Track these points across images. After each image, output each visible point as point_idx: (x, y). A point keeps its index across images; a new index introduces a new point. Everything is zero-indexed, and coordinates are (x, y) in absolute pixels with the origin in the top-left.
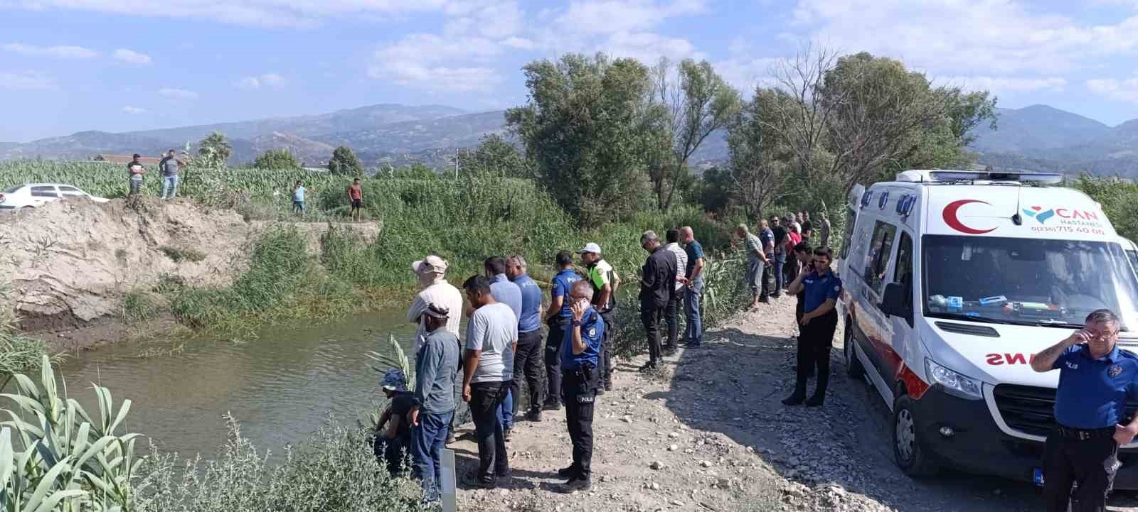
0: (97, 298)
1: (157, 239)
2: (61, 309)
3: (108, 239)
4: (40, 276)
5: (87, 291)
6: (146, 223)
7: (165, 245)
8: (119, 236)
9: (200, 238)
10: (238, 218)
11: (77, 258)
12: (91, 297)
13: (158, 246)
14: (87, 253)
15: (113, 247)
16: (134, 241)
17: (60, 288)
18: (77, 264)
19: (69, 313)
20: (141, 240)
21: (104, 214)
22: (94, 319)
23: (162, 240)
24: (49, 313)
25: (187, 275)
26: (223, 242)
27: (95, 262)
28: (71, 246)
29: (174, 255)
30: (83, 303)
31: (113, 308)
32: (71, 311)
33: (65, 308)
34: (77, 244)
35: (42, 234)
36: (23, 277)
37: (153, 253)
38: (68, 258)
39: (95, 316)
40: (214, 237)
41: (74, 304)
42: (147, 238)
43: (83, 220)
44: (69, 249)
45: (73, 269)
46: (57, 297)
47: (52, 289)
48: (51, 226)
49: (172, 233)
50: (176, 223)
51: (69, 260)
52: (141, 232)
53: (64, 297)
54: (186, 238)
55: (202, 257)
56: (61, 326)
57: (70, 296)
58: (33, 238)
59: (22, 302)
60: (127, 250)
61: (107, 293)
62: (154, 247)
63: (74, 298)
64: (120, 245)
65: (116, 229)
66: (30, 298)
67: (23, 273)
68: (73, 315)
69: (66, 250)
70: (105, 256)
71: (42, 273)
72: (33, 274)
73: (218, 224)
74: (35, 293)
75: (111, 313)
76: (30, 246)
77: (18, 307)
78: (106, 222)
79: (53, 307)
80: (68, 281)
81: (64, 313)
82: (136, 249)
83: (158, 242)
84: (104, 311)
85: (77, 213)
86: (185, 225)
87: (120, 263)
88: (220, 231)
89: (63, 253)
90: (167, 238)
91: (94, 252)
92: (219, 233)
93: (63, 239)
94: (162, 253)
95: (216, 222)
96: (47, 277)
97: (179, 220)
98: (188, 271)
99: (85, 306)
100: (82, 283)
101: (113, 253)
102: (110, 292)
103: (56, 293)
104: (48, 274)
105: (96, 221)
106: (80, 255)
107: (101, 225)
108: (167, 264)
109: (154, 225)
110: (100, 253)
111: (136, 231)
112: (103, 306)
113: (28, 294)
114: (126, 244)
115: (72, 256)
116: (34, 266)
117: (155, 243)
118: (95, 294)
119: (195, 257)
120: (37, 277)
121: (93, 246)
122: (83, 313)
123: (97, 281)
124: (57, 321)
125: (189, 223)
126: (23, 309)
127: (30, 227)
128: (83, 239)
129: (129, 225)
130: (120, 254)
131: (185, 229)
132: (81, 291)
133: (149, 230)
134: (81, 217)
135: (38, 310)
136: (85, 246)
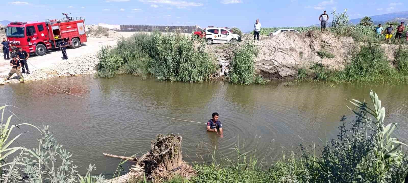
0: (289, 69)
1: (316, 48)
2: (275, 71)
3: (297, 47)
4: (271, 59)
5: (285, 66)
6: (312, 42)
7: (319, 51)
8: (302, 46)
9: (334, 49)
10: (352, 40)
11: (285, 54)
12: (286, 68)
13: (315, 51)
14: (289, 52)
15: (299, 51)
16: (307, 49)
17: (276, 64)
18: (284, 56)
19: (277, 73)
20: (309, 48)
21: (298, 38)
22: (285, 76)
23: (318, 48)
24: (270, 72)
25: (326, 64)
26: (344, 51)
27: (292, 56)
28: (284, 49)
29: (321, 55)
30: (283, 70)
31: (293, 73)
32: (278, 72)
33: (276, 71)
34: (286, 48)
35: (275, 44)
36: (265, 59)
37: (313, 53)
38: (282, 54)
39: (286, 75)
40: (340, 48)
41: (279, 70)
42: (312, 47)
43: (290, 40)
44: (283, 50)
45: (283, 57)
46: (274, 67)
47: (274, 64)
48: (279, 41)
49: (322, 46)
50: (325, 42)
51: (282, 55)
52: (310, 45)
53: (277, 67)
54: (328, 48)
55: (333, 57)
56: (273, 77)
58: (272, 46)
59: (263, 67)
60: (303, 52)
61: (292, 68)
62: (314, 52)
63: (280, 68)
64: (301, 50)
65: (301, 44)
66: (265, 66)
67: (265, 57)
68: (278, 74)
69: (281, 50)
70: (295, 54)
71: (272, 58)
72: (268, 58)
73: (343, 43)
74: (268, 65)
75: (292, 75)
76: (270, 48)
77: (261, 69)
78: (298, 41)
79: (272, 70)
80: (280, 62)
81: (275, 73)
82: (307, 52)
83: (316, 49)
84: (290, 74)
85: (288, 37)
86: (328, 43)
87: (300, 57)
88: (343, 46)
89: (280, 51)
90: (320, 48)
91: (291, 52)
92: (343, 47)
93: (282, 47)
94: (317, 54)
95: (342, 42)
96: (273, 59)
97: (326, 41)
98: (326, 61)
100: (284, 63)
101: (298, 53)
102: (294, 67)
103: (274, 66)
104: (274, 59)
105: (294, 40)
106: (286, 53)
107: (296, 42)
108: (318, 58)
109: (315, 42)
110: (294, 52)
111: (308, 45)
112: (290, 72)
113: (266, 65)
114: (304, 49)
115: (284, 53)
116: (270, 55)
117: (315, 50)
118: (288, 67)
119: (330, 57)
120: (270, 59)
121: (292, 49)
122: (282, 74)
123: (290, 63)
124: (273, 75)
125: (330, 42)
126: (263, 70)
127: (272, 42)
128: (288, 47)
129: (306, 42)
130: (301, 53)
131: (328, 45)
132: (283, 66)
133: (313, 44)
134: (289, 39)
135: (267, 71)
136: (289, 50)
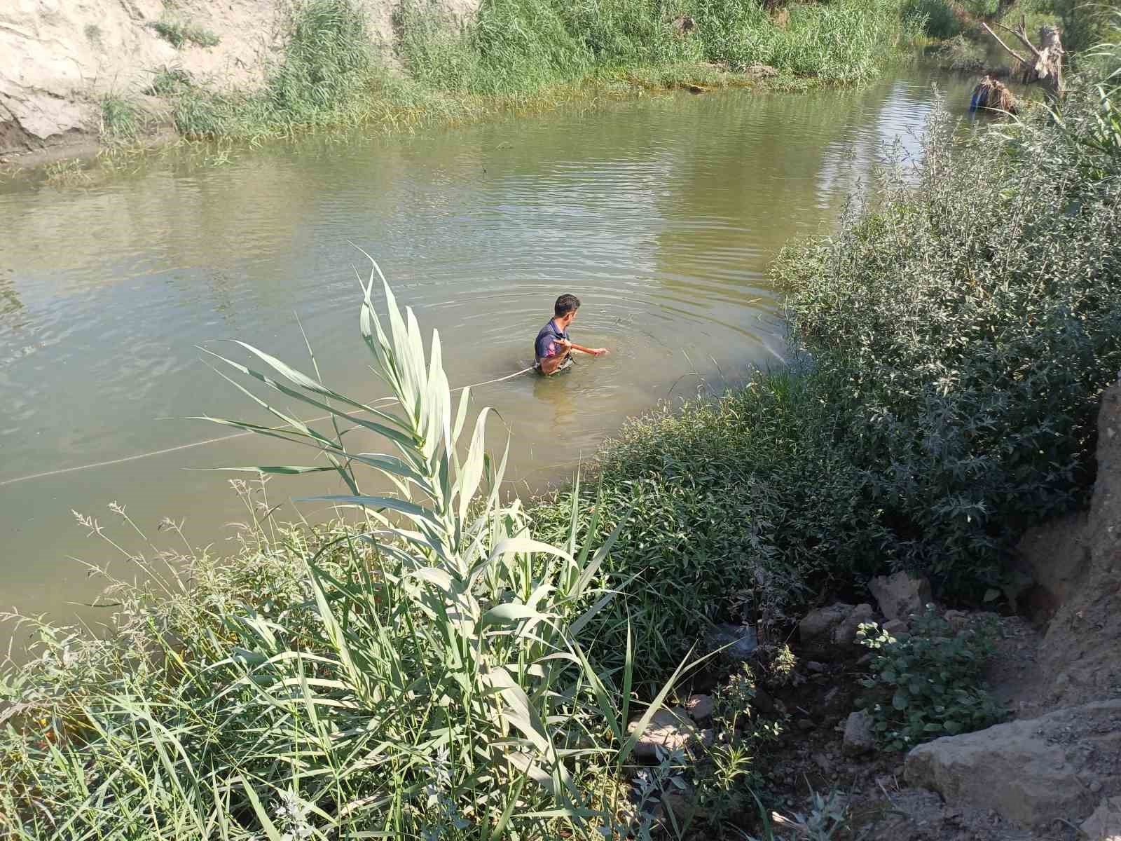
0: (60, 103)
1: (143, 9)
2: (1, 120)
5: (42, 90)
7: (158, 19)
9: (212, 10)
11: (26, 36)
12: (49, 100)
13: (146, 21)
14: (41, 30)
15: (81, 22)
16: (109, 13)
19: (14, 125)
20: (120, 10)
22: (54, 135)
23: (152, 11)
25: (195, 70)
26: (247, 18)
27: (56, 46)
28: (14, 18)
29: (169, 34)
30: (35, 109)
31: (86, 118)
32: (16, 121)
33: (7, 116)
34: (22, 14)
37: (140, 31)
38: (11, 38)
39: (56, 131)
41: (20, 110)
42: (129, 7)
44: (11, 22)
45: (19, 54)
53: (4, 100)
54: (189, 9)
55: (215, 42)
57: (16, 98)
60: (100, 27)
61: (74, 96)
62: (142, 23)
63: (22, 101)
64: (91, 19)
68: (22, 129)
70: (69, 36)
75: (81, 126)
80: (14, 74)
81: (6, 125)
82: (114, 25)
83: (145, 14)
84: (71, 124)
87: (92, 48)
90: (159, 7)
91: (51, 29)
94: (154, 33)
98: (194, 61)
99: (40, 114)
100: (35, 77)
101: (80, 30)
102: (78, 93)
106: (29, 33)
108: (163, 51)
110: (61, 29)
112: (71, 115)
114: (99, 15)
115: (18, 34)
117: (142, 16)
118: (57, 96)
119: (203, 41)
121: (48, 17)
122: (37, 126)
123: (59, 76)
128: (29, 6)
130: (93, 32)
132: (33, 91)
136: (36, 17)
